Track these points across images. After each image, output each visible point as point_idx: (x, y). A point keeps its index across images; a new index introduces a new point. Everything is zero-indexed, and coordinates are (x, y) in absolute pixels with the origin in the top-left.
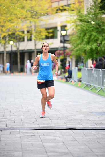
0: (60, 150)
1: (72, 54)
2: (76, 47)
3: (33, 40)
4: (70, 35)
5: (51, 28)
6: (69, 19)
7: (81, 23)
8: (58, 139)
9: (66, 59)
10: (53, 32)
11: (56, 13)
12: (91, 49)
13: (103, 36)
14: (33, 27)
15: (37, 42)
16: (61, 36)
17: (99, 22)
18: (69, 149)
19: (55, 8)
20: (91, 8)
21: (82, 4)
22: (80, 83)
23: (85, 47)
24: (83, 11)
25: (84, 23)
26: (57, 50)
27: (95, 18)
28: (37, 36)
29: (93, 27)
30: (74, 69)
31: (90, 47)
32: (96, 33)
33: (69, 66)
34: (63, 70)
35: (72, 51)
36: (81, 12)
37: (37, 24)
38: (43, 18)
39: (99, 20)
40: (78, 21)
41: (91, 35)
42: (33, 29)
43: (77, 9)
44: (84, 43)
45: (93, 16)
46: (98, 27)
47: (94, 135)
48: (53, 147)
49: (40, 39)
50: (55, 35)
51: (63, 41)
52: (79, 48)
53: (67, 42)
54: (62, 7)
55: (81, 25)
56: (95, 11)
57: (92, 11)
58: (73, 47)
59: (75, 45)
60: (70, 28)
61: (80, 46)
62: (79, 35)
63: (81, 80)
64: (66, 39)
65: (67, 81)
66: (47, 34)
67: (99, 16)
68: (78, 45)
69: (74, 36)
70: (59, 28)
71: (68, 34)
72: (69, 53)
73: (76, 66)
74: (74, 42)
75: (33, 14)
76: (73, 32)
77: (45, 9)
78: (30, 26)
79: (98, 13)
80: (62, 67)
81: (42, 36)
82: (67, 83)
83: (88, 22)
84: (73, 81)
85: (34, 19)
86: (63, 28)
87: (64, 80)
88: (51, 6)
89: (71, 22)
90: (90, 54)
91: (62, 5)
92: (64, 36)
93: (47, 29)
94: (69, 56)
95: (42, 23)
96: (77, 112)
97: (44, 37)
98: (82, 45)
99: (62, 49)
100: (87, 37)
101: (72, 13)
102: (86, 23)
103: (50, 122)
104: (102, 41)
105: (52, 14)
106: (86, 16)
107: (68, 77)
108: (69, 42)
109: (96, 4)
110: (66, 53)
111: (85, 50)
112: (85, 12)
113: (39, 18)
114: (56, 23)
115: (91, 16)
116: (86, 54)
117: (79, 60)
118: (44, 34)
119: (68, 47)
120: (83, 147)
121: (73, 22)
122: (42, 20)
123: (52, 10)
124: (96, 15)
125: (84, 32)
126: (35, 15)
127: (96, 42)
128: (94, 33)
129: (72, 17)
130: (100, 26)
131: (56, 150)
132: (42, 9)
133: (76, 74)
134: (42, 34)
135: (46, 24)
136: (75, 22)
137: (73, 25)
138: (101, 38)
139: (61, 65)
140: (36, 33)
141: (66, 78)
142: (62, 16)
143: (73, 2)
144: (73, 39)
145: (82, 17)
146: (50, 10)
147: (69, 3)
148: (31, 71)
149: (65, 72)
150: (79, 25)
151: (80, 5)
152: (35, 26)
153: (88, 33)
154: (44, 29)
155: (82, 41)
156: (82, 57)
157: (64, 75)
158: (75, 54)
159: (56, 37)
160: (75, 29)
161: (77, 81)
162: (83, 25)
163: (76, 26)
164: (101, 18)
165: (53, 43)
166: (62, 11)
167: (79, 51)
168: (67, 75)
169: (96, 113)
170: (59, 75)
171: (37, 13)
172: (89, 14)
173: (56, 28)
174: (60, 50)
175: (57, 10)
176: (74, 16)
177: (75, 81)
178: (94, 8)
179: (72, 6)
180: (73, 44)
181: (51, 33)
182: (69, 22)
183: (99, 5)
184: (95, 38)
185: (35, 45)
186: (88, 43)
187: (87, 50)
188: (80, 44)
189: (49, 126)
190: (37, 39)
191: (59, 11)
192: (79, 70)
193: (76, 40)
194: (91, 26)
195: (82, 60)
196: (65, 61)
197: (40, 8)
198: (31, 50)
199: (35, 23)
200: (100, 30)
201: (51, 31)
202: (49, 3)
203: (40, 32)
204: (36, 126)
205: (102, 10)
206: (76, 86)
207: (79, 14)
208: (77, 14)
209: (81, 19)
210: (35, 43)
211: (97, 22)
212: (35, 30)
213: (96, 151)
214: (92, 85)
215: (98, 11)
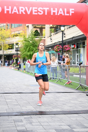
0: (14, 103)
1: (21, 56)
2: (23, 53)
3: (2, 50)
4: (20, 48)
5: (11, 44)
6: (19, 40)
7: (25, 42)
8: (13, 98)
9: (18, 59)
10: (12, 46)
11: (13, 37)
12: (30, 54)
13: (36, 48)
14: (2, 44)
15: (4, 51)
16: (16, 48)
17: (34, 42)
18: (18, 103)
19: (13, 35)
20: (30, 35)
21: (26, 33)
22: (25, 71)
23: (27, 54)
24: (26, 36)
25: (26, 42)
26: (14, 55)
27: (32, 39)
28: (4, 48)
29: (31, 44)
30: (22, 64)
31: (30, 53)
32: (32, 47)
33: (20, 62)
34: (17, 64)
35: (21, 55)
36: (25, 37)
37: (4, 42)
38: (7, 39)
39: (34, 41)
40: (24, 41)
41: (30, 48)
42: (2, 45)
43: (23, 35)
44: (27, 51)
45: (31, 38)
46: (33, 44)
47: (31, 96)
48: (10, 102)
49: (5, 49)
50: (13, 48)
51: (17, 50)
52: (24, 54)
53: (19, 51)
54: (16, 34)
55: (25, 43)
56: (32, 37)
57: (31, 36)
58: (22, 53)
59: (22, 52)
60: (20, 44)
61: (25, 53)
62: (24, 48)
63: (25, 69)
64: (18, 49)
65: (19, 70)
66: (9, 47)
67: (34, 39)
68: (24, 52)
69: (22, 48)
70: (15, 44)
71: (19, 47)
72: (20, 56)
73: (23, 62)
74: (22, 51)
75: (2, 37)
76: (21, 46)
77: (8, 35)
78: (1, 43)
79: (33, 37)
80: (16, 63)
81: (6, 48)
82: (19, 71)
83: (29, 41)
84: (21, 70)
85: (2, 40)
86: (17, 44)
87: (17, 69)
88: (11, 34)
89: (21, 41)
90: (30, 57)
91: (16, 33)
92: (17, 48)
93: (9, 45)
94: (20, 58)
95: (6, 42)
96: (23, 85)
97: (7, 48)
98: (26, 52)
99: (16, 54)
100: (28, 49)
101: (21, 37)
102: (28, 42)
103: (10, 90)
104: (35, 51)
105: (11, 37)
106: (28, 39)
107: (19, 68)
108: (20, 51)
109: (32, 33)
110: (18, 56)
111: (27, 55)
112: (27, 37)
113: (5, 39)
114: (14, 42)
115: (30, 39)
116: (27, 57)
117: (25, 59)
118: (8, 47)
119: (19, 53)
120: (25, 102)
121: (21, 42)
122: (6, 40)
123: (12, 35)
124: (32, 38)
125: (27, 46)
126: (3, 38)
127: (33, 51)
128: (31, 47)
129: (21, 39)
130: (34, 43)
131: (12, 103)
132: (7, 35)
133: (23, 67)
134: (6, 47)
135: (8, 42)
136: (22, 41)
137: (22, 43)
138: (35, 49)
139: (16, 62)
140: (4, 46)
141: (18, 68)
142: (16, 39)
143: (21, 32)
144: (21, 49)
145: (26, 39)
146: (10, 35)
147: (19, 33)
148: (1, 65)
149: (17, 65)
150: (24, 43)
151: (25, 33)
152: (3, 43)
153: (29, 46)
154: (8, 45)
155: (26, 50)
156: (26, 58)
157: (17, 67)
158: (22, 57)
159: (14, 49)
160: (22, 45)
161: (23, 70)
162: (26, 43)
163: (23, 43)
164: (35, 40)
165: (12, 51)
166: (16, 36)
167: (24, 55)
168: (18, 67)
169: (32, 85)
170: (15, 67)
171: (4, 37)
172: (29, 38)
173: (14, 44)
174: (15, 55)
175: (14, 36)
176: (22, 38)
177: (22, 70)
178: (31, 35)
179: (21, 34)
180: (21, 52)
181: (11, 46)
182: (19, 41)
183: (34, 34)
184: (32, 49)
185: (3, 52)
186: (29, 51)
187: (28, 55)
188: (25, 52)
189: (9, 92)
190: (4, 49)
191: (15, 36)
192: (24, 64)
193: (23, 50)
194: (30, 44)
195: (26, 60)
196: (18, 60)
197: (6, 35)
198: (1, 54)
199: (3, 42)
200: (34, 45)
201: (11, 45)
202: (10, 32)
203: (6, 46)
204: (3, 92)
205: (35, 36)
206: (23, 72)
207: (24, 38)
208: (23, 38)
209: (25, 40)
210: (3, 51)
211: (33, 41)
212: (3, 45)
213: (32, 103)
214: (30, 71)
215: (33, 36)
